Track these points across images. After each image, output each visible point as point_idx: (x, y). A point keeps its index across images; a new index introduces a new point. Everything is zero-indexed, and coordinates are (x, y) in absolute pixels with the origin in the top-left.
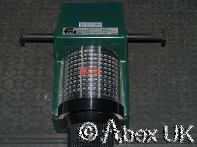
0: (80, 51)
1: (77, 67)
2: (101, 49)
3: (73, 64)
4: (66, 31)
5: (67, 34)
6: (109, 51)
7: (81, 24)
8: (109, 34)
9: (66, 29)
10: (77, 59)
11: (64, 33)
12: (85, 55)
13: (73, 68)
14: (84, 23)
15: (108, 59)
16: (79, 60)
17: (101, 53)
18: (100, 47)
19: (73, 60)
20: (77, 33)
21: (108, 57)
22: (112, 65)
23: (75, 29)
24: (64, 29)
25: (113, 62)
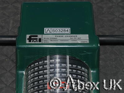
0: (45, 61)
1: (43, 80)
2: (69, 59)
3: (38, 76)
4: (30, 39)
5: (32, 42)
6: (78, 60)
7: (46, 30)
8: (79, 42)
9: (30, 37)
10: (43, 70)
11: (27, 42)
12: (52, 66)
13: (38, 81)
14: (50, 29)
15: (77, 70)
16: (45, 71)
17: (70, 64)
18: (68, 57)
19: (38, 71)
20: (43, 42)
21: (77, 67)
22: (82, 76)
23: (39, 36)
24: (28, 36)
25: (83, 73)
